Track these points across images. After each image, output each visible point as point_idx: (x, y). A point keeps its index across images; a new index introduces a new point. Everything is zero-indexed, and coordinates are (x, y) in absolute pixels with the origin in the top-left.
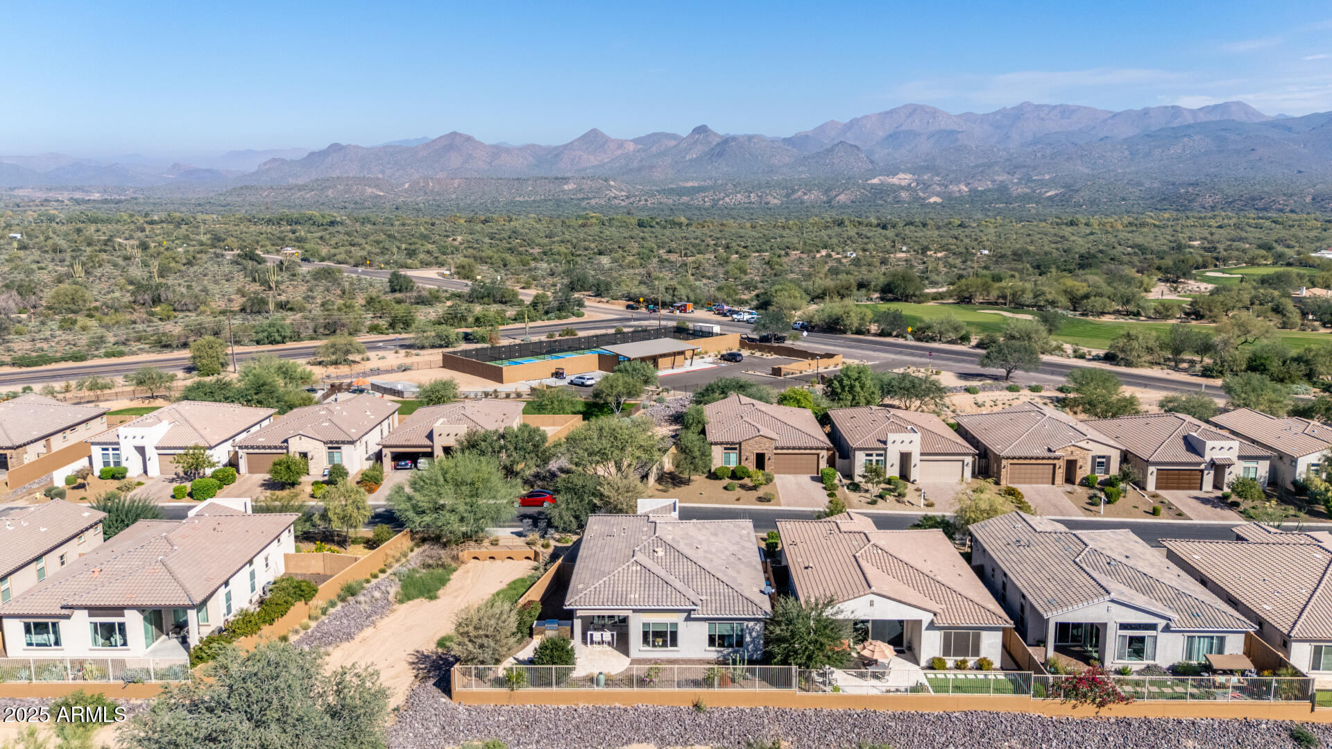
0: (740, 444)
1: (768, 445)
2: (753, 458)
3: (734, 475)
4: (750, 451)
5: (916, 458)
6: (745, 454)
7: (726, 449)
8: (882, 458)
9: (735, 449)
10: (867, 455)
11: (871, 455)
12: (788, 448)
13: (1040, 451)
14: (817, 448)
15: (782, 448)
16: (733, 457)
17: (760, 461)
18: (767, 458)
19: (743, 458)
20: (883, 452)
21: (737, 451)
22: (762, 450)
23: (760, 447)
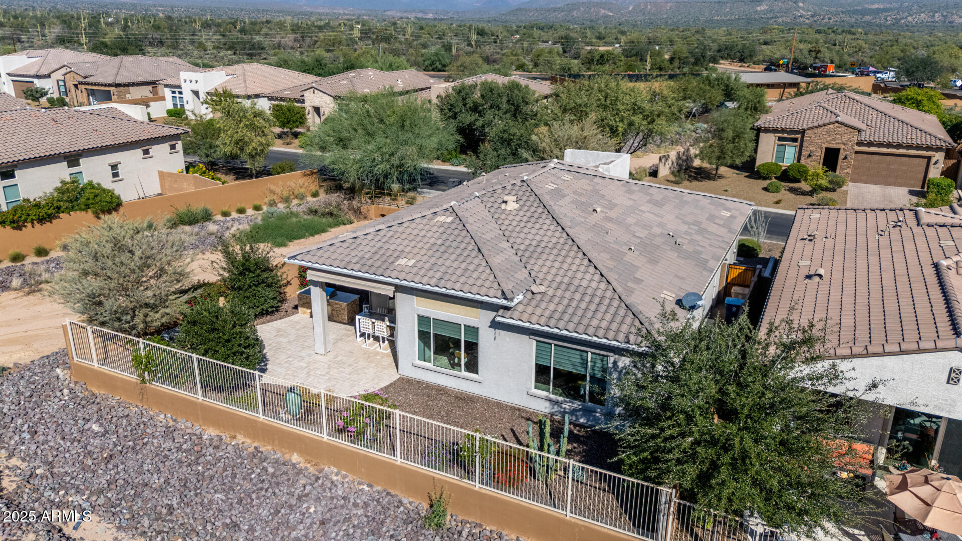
0: (803, 132)
1: (847, 137)
2: (820, 155)
3: (785, 176)
4: (816, 145)
6: (808, 148)
7: (780, 139)
9: (795, 140)
12: (880, 145)
14: (929, 148)
15: (870, 144)
16: (790, 153)
17: (831, 158)
18: (841, 156)
19: (805, 153)
21: (798, 144)
22: (837, 144)
23: (834, 139)
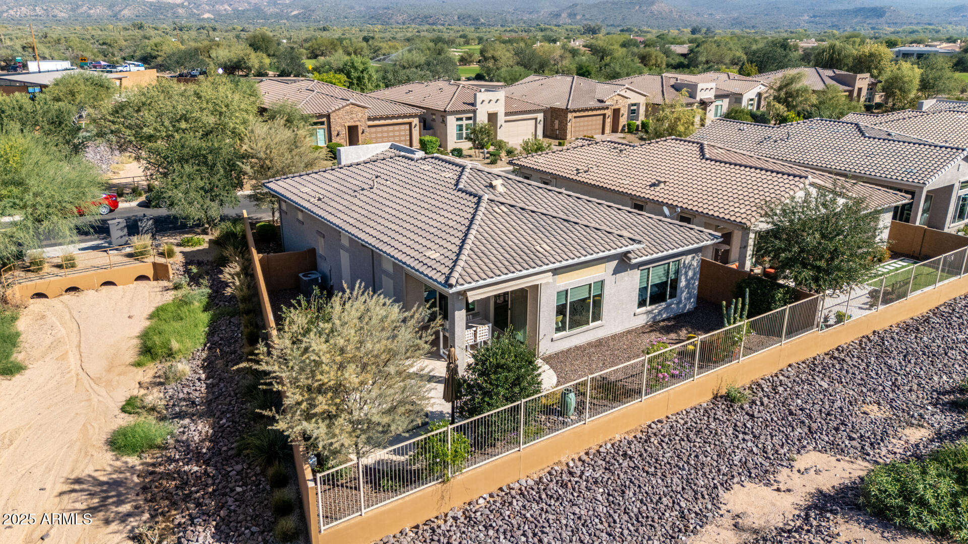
0: (328, 116)
1: (360, 115)
2: (344, 133)
4: (340, 125)
5: (501, 118)
6: (335, 128)
8: (471, 122)
9: (322, 123)
10: (458, 119)
11: (461, 119)
12: (381, 118)
13: (593, 104)
14: (411, 116)
15: (376, 118)
17: (353, 134)
18: (360, 131)
20: (471, 115)
22: (355, 121)
23: (352, 118)
